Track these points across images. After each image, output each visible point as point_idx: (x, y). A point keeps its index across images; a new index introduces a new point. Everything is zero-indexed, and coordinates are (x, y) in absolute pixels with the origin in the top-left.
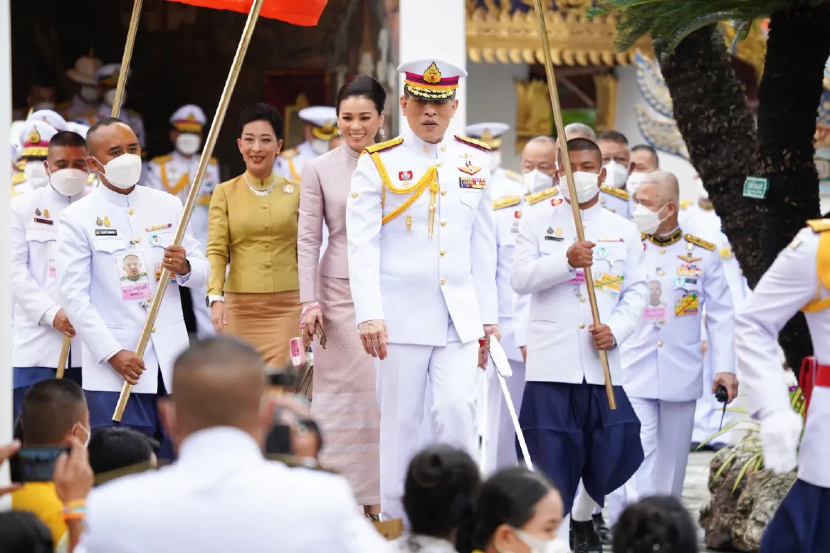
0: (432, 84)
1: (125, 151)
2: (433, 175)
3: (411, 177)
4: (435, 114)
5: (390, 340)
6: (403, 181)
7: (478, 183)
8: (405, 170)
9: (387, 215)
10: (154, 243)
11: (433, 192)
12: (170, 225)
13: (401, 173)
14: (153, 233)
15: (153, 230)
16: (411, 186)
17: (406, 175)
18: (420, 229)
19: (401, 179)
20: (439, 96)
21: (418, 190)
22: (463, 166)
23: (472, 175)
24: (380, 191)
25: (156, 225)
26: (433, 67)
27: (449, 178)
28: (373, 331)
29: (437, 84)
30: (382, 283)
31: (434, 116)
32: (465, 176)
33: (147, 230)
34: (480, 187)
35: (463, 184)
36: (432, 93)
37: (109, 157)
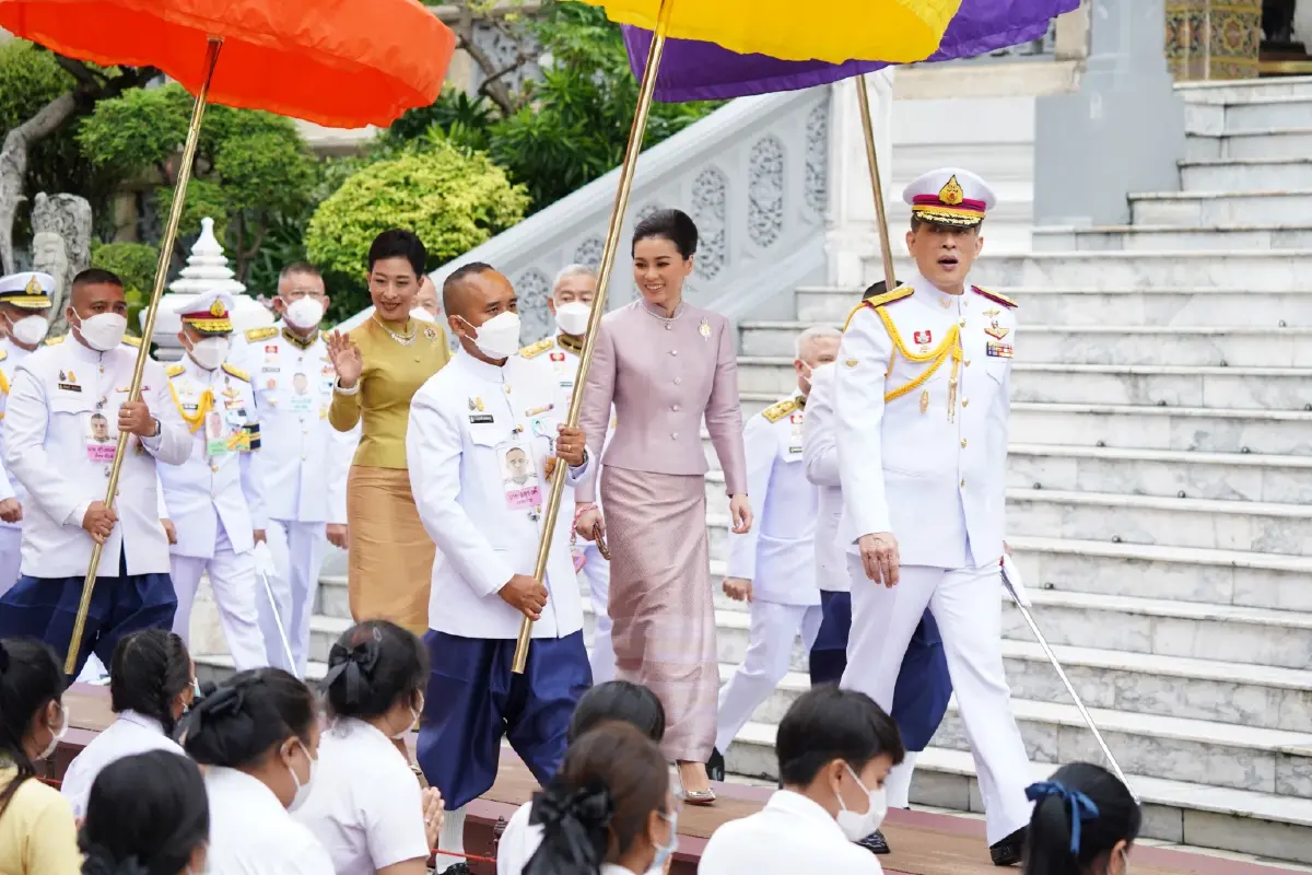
0: (951, 206)
1: (504, 308)
2: (956, 339)
3: (930, 341)
4: (954, 247)
5: (903, 560)
6: (920, 346)
7: (1006, 350)
8: (922, 331)
9: (891, 391)
10: (537, 429)
11: (955, 359)
12: (551, 407)
13: (917, 334)
14: (536, 417)
15: (535, 413)
16: (930, 352)
17: (923, 336)
18: (938, 409)
19: (917, 342)
20: (961, 222)
21: (938, 357)
22: (990, 327)
23: (999, 339)
24: (888, 360)
25: (537, 408)
26: (953, 183)
27: (974, 342)
28: (882, 548)
29: (959, 206)
30: (886, 483)
31: (953, 250)
32: (993, 341)
33: (527, 415)
34: (1008, 355)
35: (990, 352)
36: (951, 217)
37: (484, 316)
